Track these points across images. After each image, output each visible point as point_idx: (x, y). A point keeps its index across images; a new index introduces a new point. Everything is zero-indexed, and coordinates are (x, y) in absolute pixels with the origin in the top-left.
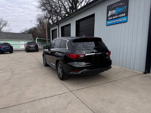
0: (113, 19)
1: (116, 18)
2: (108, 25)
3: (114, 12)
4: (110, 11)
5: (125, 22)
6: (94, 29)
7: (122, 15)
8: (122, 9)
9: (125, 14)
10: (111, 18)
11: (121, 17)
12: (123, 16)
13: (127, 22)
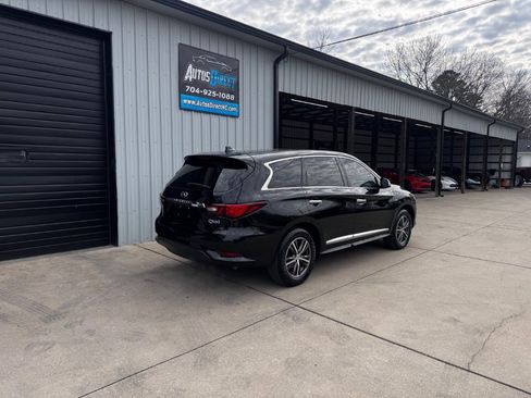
0: (201, 95)
1: (211, 97)
2: (185, 110)
3: (205, 75)
4: (190, 67)
5: (235, 117)
7: (228, 96)
8: (226, 80)
9: (233, 97)
10: (198, 91)
11: (225, 100)
12: (230, 101)
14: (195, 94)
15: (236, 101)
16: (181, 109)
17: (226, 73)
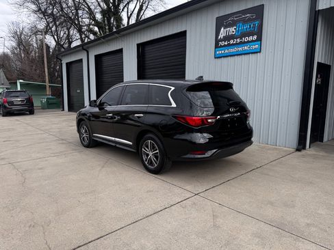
0: (229, 45)
1: (236, 44)
2: (218, 58)
3: (232, 30)
4: (222, 29)
5: (257, 53)
6: (184, 64)
7: (251, 38)
8: (250, 26)
9: (255, 37)
10: (226, 43)
11: (248, 42)
12: (253, 41)
13: (260, 52)
14: (225, 46)
15: (260, 39)
16: (215, 58)
17: (250, 20)
